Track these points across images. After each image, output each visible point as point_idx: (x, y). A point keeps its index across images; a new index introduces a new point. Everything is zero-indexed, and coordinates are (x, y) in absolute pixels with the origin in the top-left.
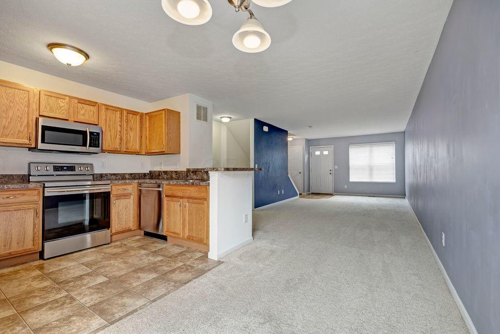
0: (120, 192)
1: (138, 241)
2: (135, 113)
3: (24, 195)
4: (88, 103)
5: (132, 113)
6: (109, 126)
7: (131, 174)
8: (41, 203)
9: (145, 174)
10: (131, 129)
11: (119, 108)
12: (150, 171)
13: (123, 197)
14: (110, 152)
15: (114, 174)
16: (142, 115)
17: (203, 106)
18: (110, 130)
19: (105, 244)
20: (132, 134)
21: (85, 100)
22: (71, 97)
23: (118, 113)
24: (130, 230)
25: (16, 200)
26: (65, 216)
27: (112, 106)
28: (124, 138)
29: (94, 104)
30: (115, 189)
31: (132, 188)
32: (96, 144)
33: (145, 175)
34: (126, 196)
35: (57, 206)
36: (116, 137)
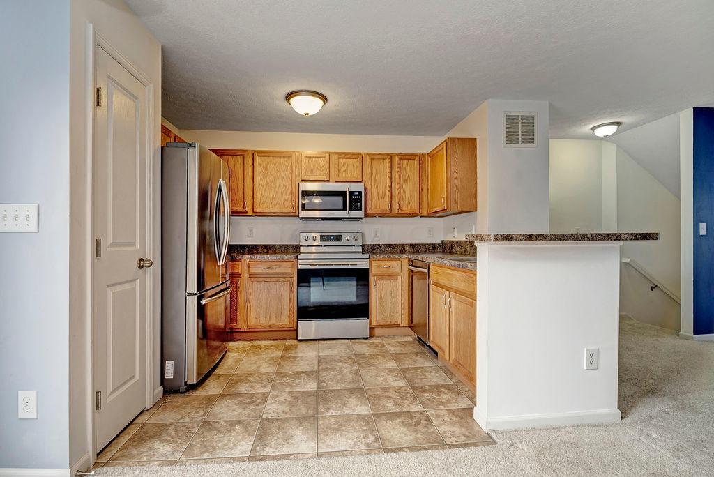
0: (382, 270)
1: (403, 344)
2: (410, 157)
3: (280, 266)
4: (349, 156)
5: (407, 157)
6: (376, 180)
7: (413, 245)
8: (295, 276)
9: (434, 244)
10: (406, 180)
11: (388, 154)
12: (443, 241)
13: (387, 278)
14: (382, 215)
15: (389, 245)
16: (421, 158)
17: (520, 114)
18: (377, 186)
19: (364, 338)
20: (406, 188)
21: (346, 154)
22: (330, 154)
23: (387, 162)
24: (397, 326)
25: (274, 271)
26: (318, 294)
27: (380, 154)
28: (396, 194)
29: (356, 156)
30: (376, 266)
31: (400, 265)
32: (357, 207)
33: (434, 246)
34: (391, 276)
35: (308, 282)
36: (385, 194)
